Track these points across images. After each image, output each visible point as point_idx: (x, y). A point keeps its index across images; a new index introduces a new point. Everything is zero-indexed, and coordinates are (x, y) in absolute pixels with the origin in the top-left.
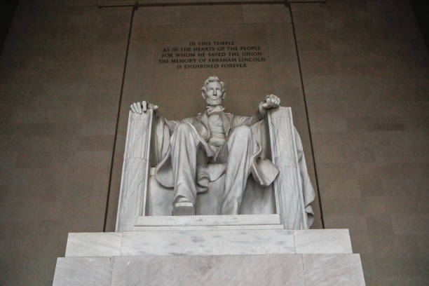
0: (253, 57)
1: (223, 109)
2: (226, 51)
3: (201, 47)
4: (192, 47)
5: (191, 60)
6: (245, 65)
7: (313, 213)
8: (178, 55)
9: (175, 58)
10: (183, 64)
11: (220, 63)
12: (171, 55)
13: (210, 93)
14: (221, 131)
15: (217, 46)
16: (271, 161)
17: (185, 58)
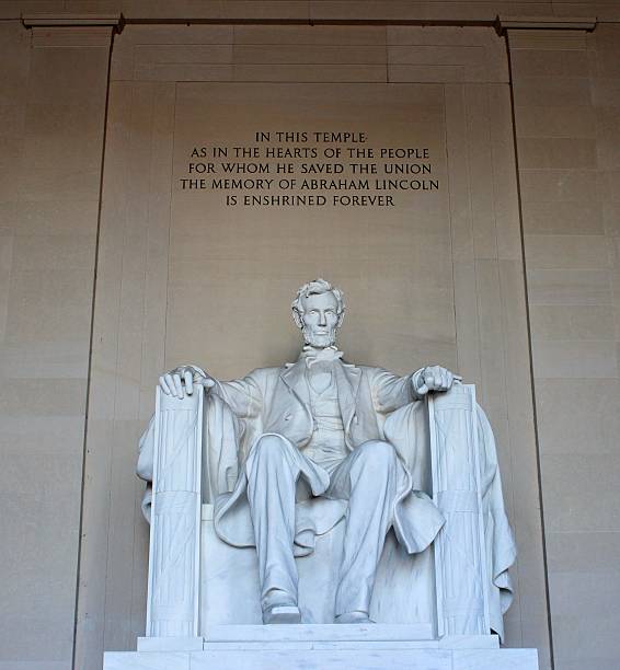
0: (411, 177)
1: (341, 354)
2: (344, 159)
3: (285, 146)
4: (262, 146)
5: (259, 184)
6: (390, 200)
7: (510, 589)
8: (228, 168)
9: (220, 175)
10: (240, 193)
11: (329, 194)
12: (211, 168)
13: (312, 319)
14: (334, 412)
15: (321, 146)
16: (432, 498)
17: (243, 176)
